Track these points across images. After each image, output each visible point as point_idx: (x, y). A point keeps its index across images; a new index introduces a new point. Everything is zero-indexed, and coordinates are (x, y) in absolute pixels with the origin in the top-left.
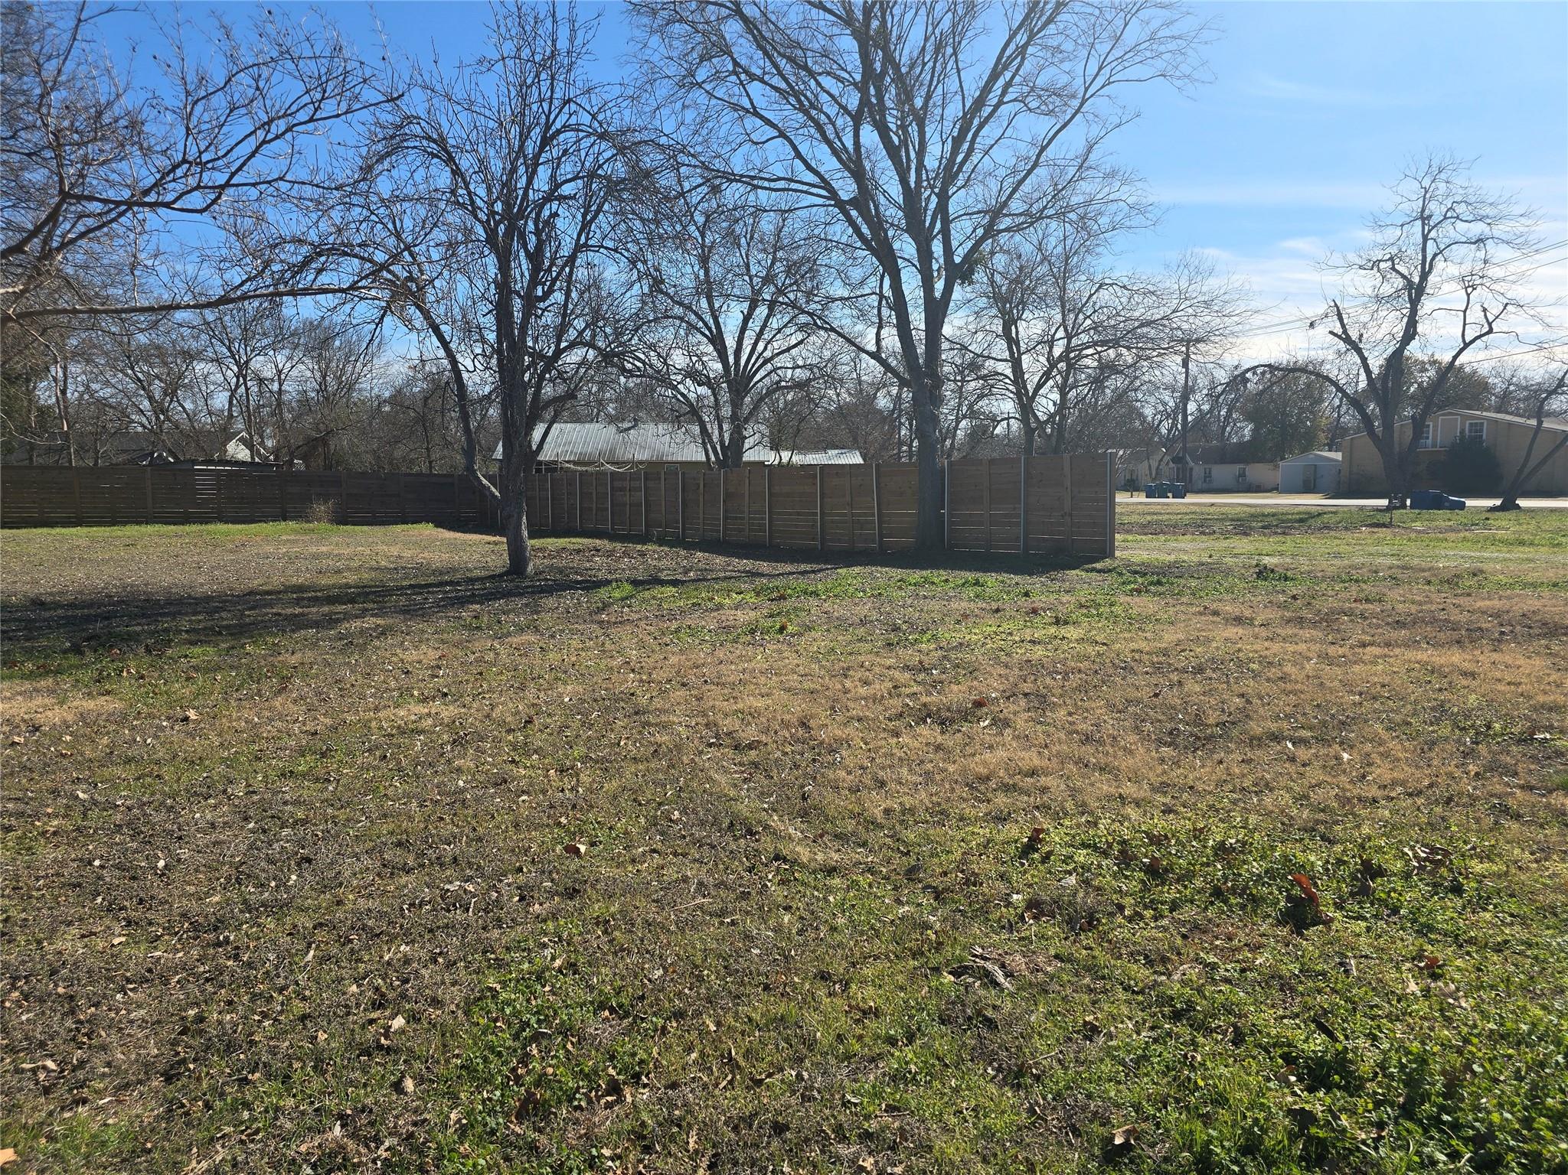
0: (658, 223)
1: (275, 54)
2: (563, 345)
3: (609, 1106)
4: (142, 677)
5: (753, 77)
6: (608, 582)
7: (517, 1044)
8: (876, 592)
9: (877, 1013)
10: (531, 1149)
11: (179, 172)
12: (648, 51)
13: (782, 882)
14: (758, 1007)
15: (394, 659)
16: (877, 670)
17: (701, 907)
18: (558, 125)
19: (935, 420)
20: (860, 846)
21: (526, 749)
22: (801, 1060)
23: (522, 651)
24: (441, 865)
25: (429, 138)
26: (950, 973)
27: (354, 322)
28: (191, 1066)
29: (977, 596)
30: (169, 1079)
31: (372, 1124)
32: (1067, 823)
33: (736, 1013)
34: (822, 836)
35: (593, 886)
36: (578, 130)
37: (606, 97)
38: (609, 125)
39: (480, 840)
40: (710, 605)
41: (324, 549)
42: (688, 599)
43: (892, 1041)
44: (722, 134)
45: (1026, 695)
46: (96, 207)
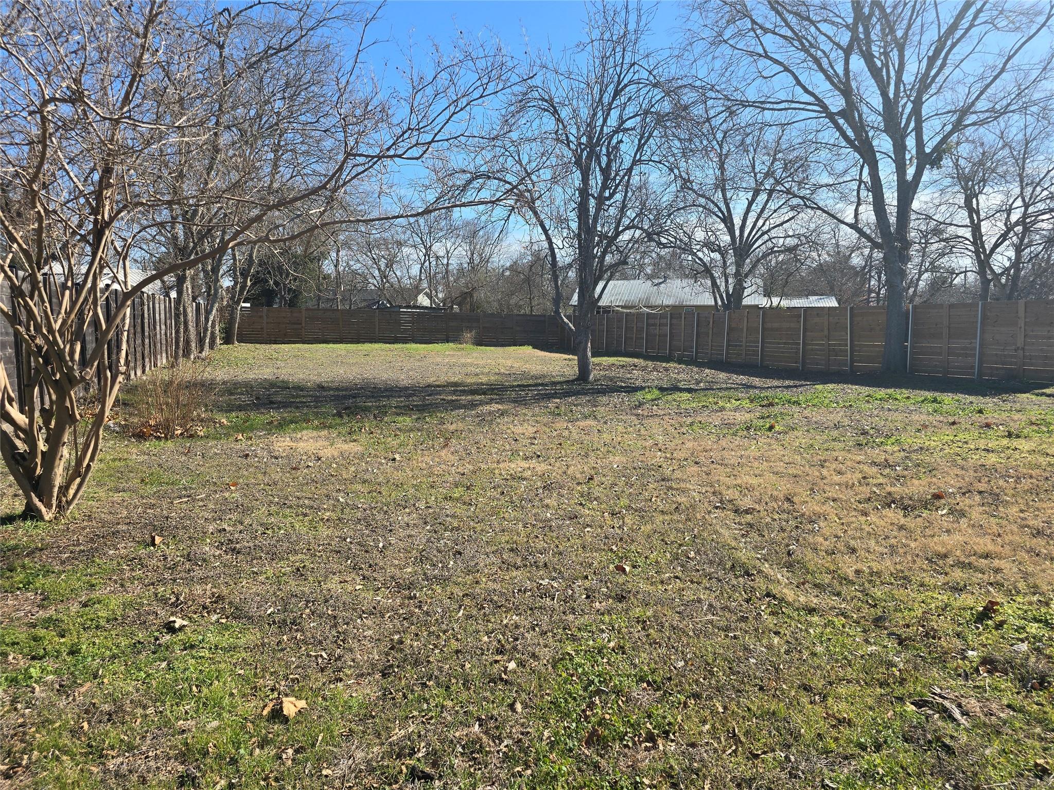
0: (690, 140)
1: (461, 58)
2: (621, 229)
3: (647, 749)
4: (372, 433)
5: (766, 31)
6: (642, 388)
7: (586, 694)
8: (847, 404)
9: (850, 723)
10: (595, 767)
11: (406, 136)
12: (689, 23)
13: (772, 613)
14: (756, 700)
15: (509, 431)
16: (849, 463)
17: (711, 622)
18: (626, 81)
19: (903, 274)
20: (835, 595)
21: (589, 496)
22: (789, 747)
23: (585, 431)
24: (537, 567)
25: (543, 99)
26: (912, 703)
27: (493, 220)
28: (396, 670)
29: (935, 411)
30: (384, 675)
31: (497, 728)
32: (1019, 599)
33: (739, 702)
34: (803, 584)
35: (634, 595)
36: (639, 83)
37: (659, 58)
38: (660, 76)
39: (561, 554)
40: (715, 407)
41: (469, 361)
42: (699, 402)
43: (863, 747)
44: (741, 74)
45: (980, 493)
46: (361, 160)
